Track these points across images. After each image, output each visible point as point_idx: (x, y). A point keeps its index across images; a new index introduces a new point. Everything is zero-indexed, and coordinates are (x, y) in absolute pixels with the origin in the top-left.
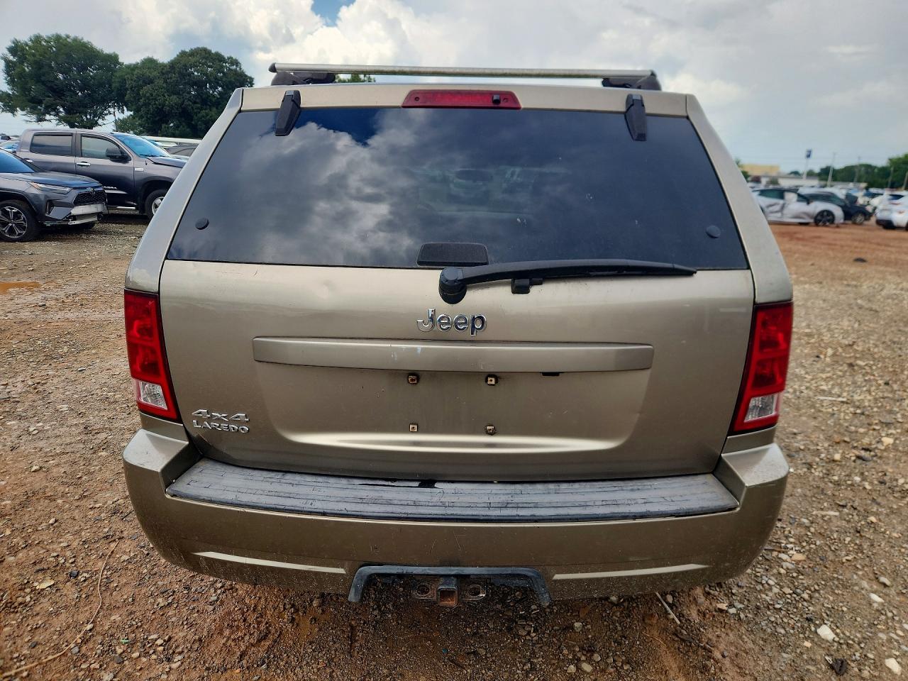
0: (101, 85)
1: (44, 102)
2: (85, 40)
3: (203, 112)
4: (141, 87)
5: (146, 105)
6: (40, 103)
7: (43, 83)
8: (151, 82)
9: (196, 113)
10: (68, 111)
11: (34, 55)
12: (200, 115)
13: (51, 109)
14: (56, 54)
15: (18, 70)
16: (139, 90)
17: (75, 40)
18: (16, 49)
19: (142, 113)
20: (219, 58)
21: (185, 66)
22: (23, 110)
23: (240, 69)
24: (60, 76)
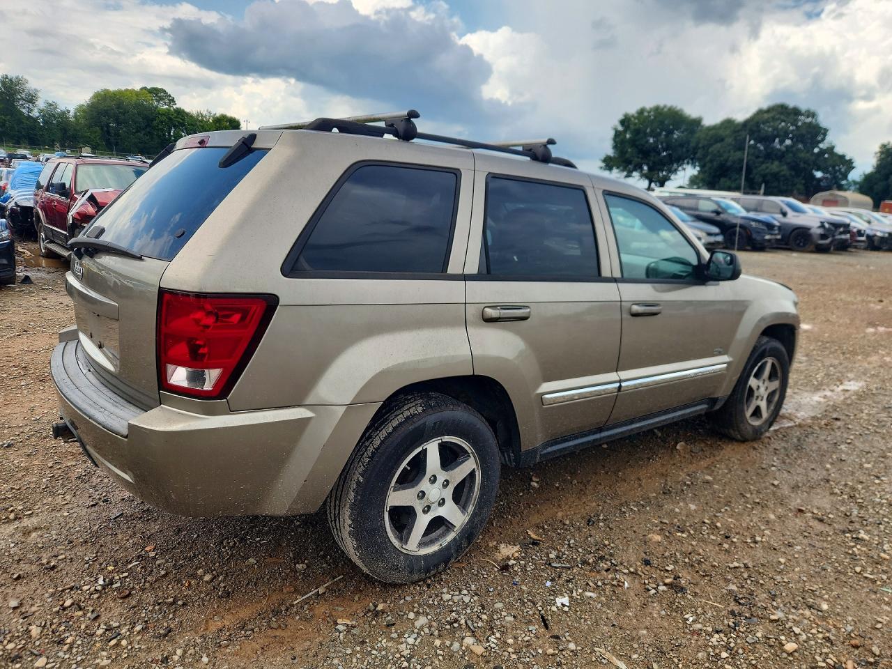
0: (682, 145)
1: (633, 162)
2: (678, 108)
3: (764, 166)
4: (711, 145)
5: (711, 161)
6: (630, 163)
7: (637, 147)
8: (722, 140)
9: (756, 167)
10: (650, 169)
11: (635, 124)
12: (760, 169)
13: (638, 167)
14: (652, 122)
15: (622, 137)
16: (708, 149)
17: (670, 109)
18: (625, 122)
19: (706, 168)
20: (796, 112)
21: (758, 123)
22: (618, 168)
23: (816, 121)
24: (651, 140)
